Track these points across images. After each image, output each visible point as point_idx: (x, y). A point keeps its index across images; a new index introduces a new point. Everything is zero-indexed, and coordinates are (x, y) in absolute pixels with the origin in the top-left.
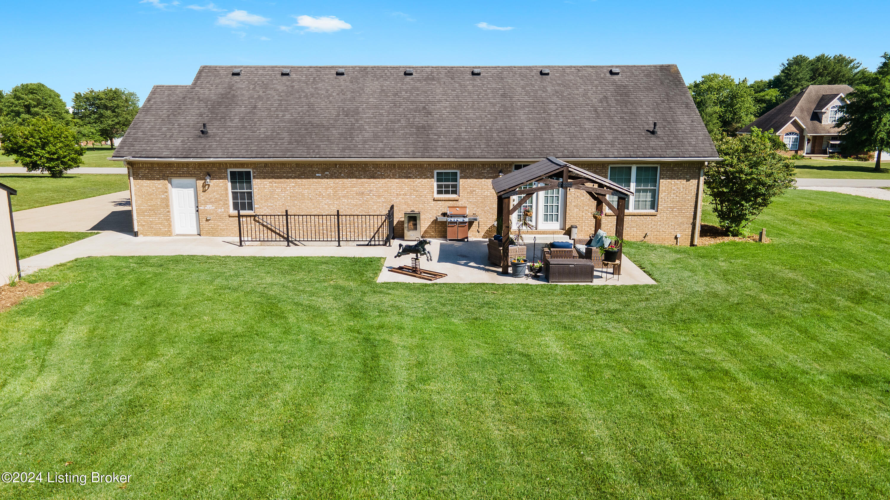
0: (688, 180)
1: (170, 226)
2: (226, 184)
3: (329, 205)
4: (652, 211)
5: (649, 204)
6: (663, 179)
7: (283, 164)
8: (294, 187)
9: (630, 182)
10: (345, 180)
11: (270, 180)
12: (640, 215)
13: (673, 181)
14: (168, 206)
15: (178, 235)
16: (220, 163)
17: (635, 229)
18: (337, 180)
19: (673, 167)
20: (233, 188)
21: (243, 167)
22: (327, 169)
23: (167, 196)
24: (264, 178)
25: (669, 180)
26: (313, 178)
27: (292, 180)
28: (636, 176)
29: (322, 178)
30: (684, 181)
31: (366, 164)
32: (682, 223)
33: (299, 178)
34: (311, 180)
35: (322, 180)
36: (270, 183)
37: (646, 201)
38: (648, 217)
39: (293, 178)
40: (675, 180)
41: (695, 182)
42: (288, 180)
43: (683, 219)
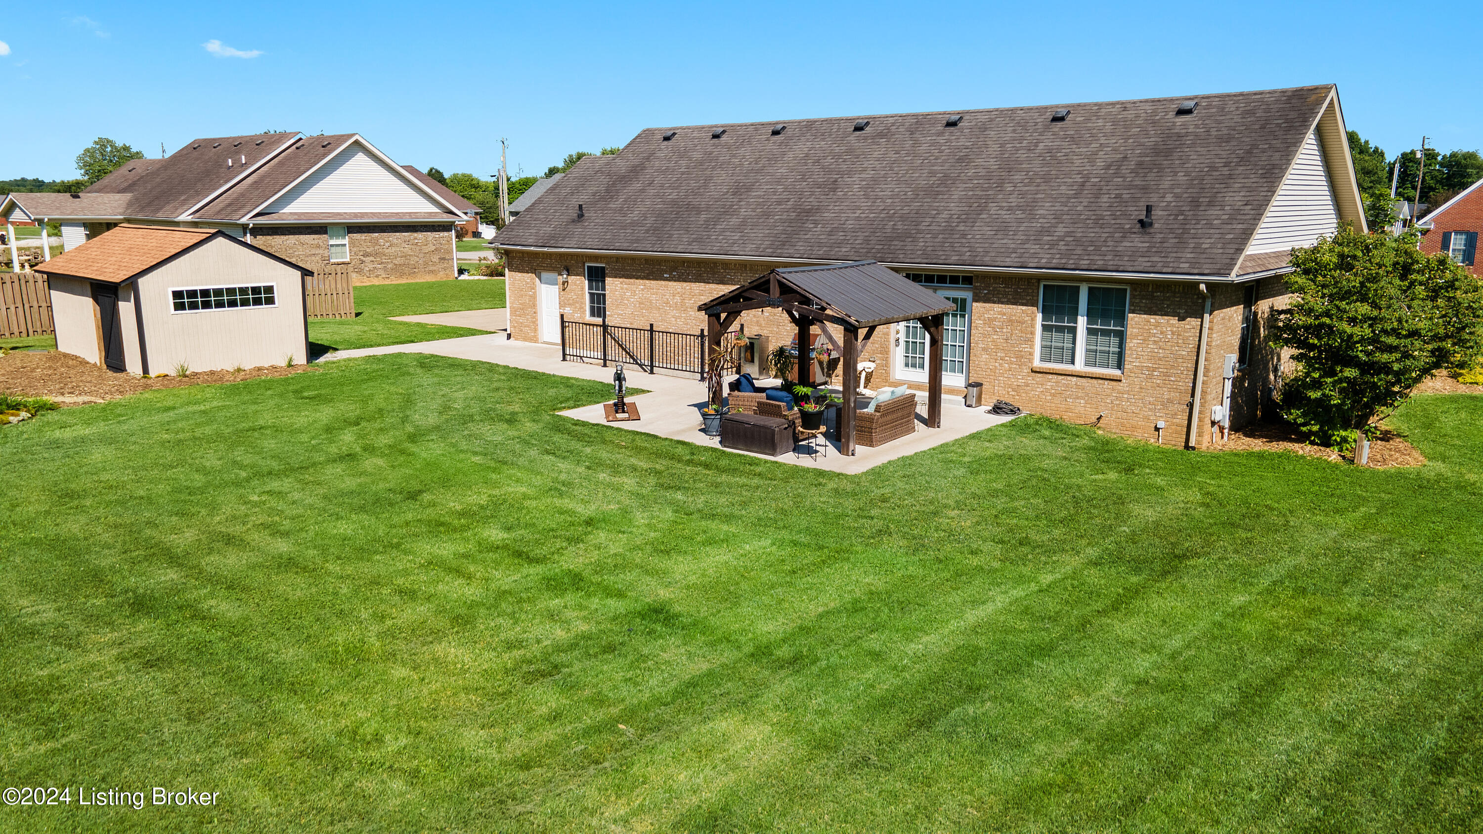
0: (1182, 319)
1: (536, 330)
2: (582, 282)
3: (676, 318)
4: (1117, 372)
5: (1113, 359)
6: (1133, 313)
7: (633, 259)
8: (643, 290)
9: (1076, 314)
10: (693, 285)
11: (621, 280)
12: (1092, 378)
13: (1153, 319)
14: (534, 306)
15: (545, 343)
16: (577, 255)
17: (1082, 401)
18: (685, 284)
19: (1153, 292)
20: (590, 288)
21: (597, 262)
22: (674, 269)
23: (535, 293)
24: (616, 277)
25: (1145, 316)
26: (661, 280)
27: (641, 281)
28: (1088, 305)
29: (670, 281)
30: (1174, 321)
31: (715, 262)
32: (1170, 401)
33: (648, 279)
34: (659, 282)
35: (671, 283)
36: (621, 283)
37: (1109, 352)
38: (1106, 382)
39: (642, 279)
40: (1157, 317)
41: (1194, 322)
42: (637, 281)
43: (1172, 394)
